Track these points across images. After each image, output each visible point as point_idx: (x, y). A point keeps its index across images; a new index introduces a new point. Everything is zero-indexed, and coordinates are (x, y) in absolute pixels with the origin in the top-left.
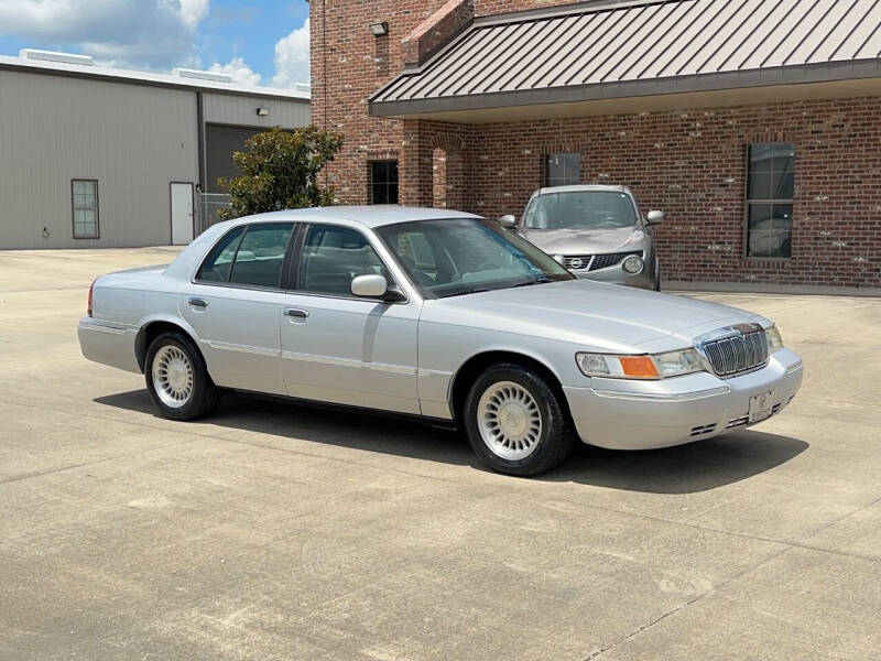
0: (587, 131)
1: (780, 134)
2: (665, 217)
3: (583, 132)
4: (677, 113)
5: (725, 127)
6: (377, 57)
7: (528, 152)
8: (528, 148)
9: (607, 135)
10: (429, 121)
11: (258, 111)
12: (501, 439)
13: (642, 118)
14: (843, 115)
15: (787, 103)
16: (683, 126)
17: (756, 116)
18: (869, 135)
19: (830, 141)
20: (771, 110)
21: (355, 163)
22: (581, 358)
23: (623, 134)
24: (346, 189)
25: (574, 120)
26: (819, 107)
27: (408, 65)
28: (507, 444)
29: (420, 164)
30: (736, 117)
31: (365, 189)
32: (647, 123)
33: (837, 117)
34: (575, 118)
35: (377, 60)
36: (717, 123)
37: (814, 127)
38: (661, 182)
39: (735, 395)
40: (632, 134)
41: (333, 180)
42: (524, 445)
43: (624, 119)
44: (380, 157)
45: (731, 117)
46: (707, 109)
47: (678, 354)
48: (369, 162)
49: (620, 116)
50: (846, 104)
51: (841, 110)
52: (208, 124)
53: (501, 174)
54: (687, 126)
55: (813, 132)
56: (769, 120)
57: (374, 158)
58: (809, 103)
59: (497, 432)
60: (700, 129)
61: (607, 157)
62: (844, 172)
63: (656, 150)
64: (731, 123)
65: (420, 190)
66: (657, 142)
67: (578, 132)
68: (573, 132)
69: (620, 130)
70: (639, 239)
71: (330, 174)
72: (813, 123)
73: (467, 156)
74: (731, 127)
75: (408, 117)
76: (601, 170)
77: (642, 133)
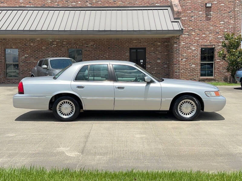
1: (78, 47)
3: (19, 43)
4: (49, 39)
5: (62, 44)
9: (27, 44)
12: (183, 113)
13: (38, 40)
14: (93, 43)
15: (79, 39)
16: (50, 43)
17: (71, 42)
18: (100, 48)
19: (91, 49)
20: (75, 40)
22: (206, 93)
23: (32, 44)
26: (87, 41)
30: (66, 42)
32: (40, 42)
33: (92, 43)
34: (16, 39)
36: (61, 43)
37: (86, 45)
40: (35, 44)
43: (32, 40)
45: (64, 42)
46: (57, 39)
49: (31, 39)
50: (94, 40)
51: (93, 42)
54: (52, 43)
55: (86, 47)
56: (75, 43)
58: (85, 40)
60: (56, 44)
61: (27, 50)
62: (94, 57)
63: (43, 49)
64: (64, 43)
66: (43, 47)
67: (17, 43)
68: (15, 43)
69: (31, 43)
72: (86, 44)
74: (64, 44)
76: (25, 54)
77: (38, 44)
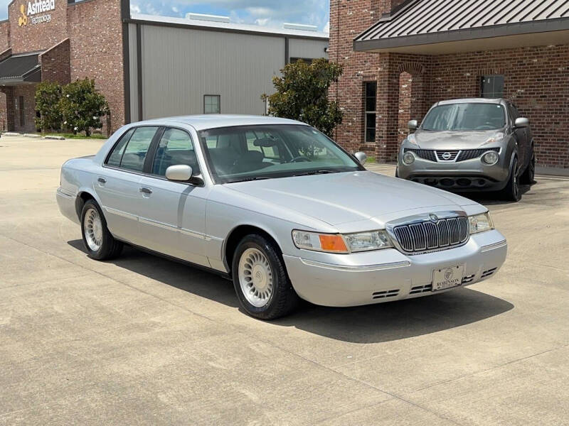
0: (510, 59)
2: (529, 123)
3: (507, 59)
6: (371, 10)
7: (468, 74)
8: (469, 72)
9: (524, 61)
10: (396, 53)
11: (325, 49)
12: (253, 290)
13: (550, 49)
21: (355, 83)
22: (295, 233)
23: (535, 60)
24: (349, 101)
25: (501, 51)
27: (384, 15)
28: (257, 295)
29: (389, 84)
31: (361, 102)
32: (554, 53)
34: (502, 50)
35: (372, 12)
38: (562, 96)
39: (415, 268)
40: (542, 60)
41: (341, 95)
42: (266, 295)
43: (536, 50)
44: (371, 79)
47: (369, 234)
48: (364, 82)
49: (534, 47)
52: (292, 59)
53: (449, 90)
57: (367, 80)
59: (251, 285)
61: (523, 78)
63: (559, 72)
65: (388, 102)
66: (559, 66)
67: (504, 60)
68: (500, 60)
69: (534, 58)
70: (499, 138)
71: (339, 91)
73: (427, 78)
75: (382, 51)
76: (519, 88)
77: (549, 60)
